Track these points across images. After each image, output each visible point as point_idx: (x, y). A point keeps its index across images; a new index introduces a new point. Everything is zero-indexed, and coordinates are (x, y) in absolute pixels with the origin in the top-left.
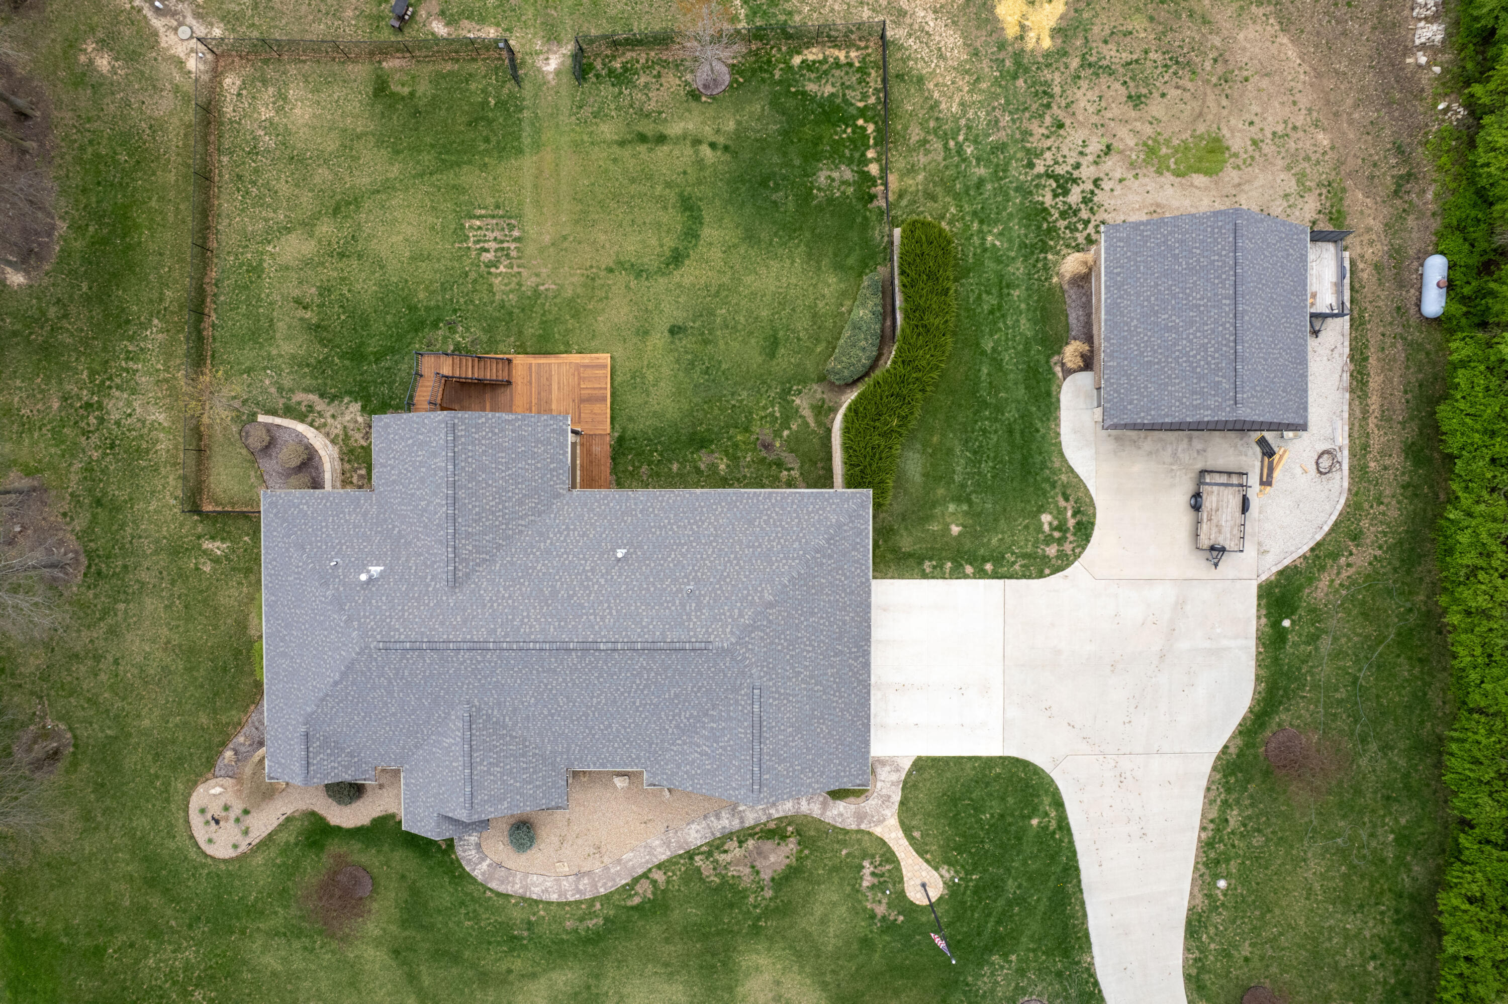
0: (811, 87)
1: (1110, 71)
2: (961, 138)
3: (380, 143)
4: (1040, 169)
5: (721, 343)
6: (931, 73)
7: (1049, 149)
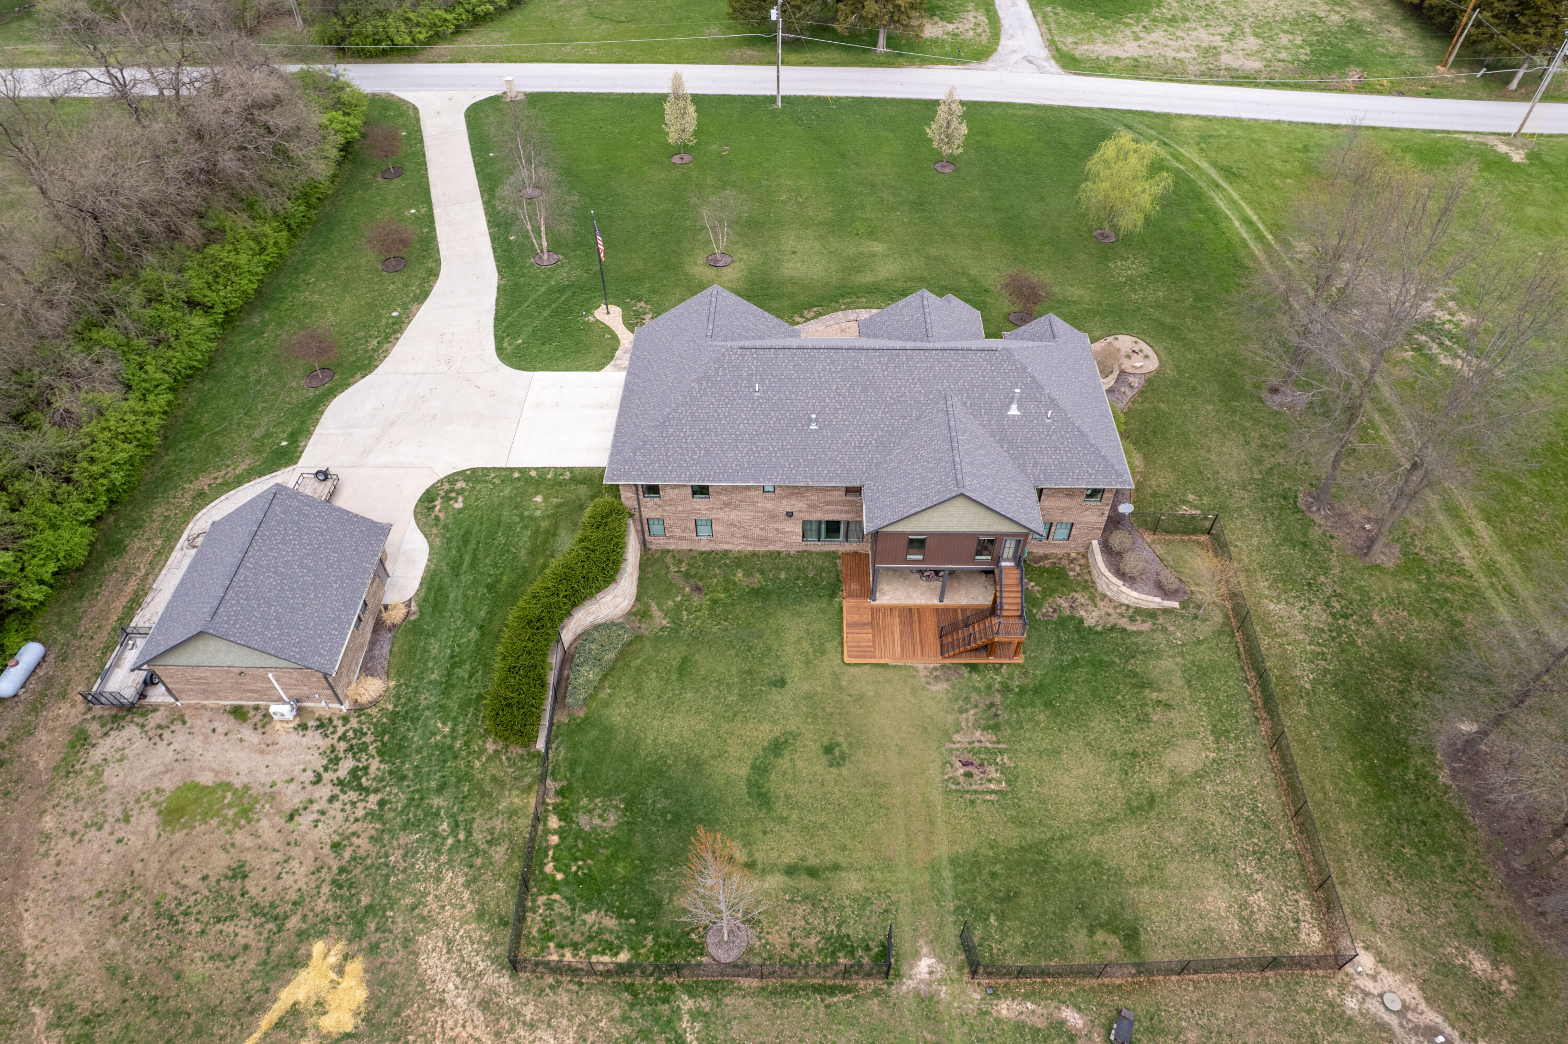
0: (610, 922)
1: (256, 910)
2: (450, 841)
3: (1118, 874)
4: (373, 799)
5: (734, 670)
6: (466, 922)
7: (357, 820)
